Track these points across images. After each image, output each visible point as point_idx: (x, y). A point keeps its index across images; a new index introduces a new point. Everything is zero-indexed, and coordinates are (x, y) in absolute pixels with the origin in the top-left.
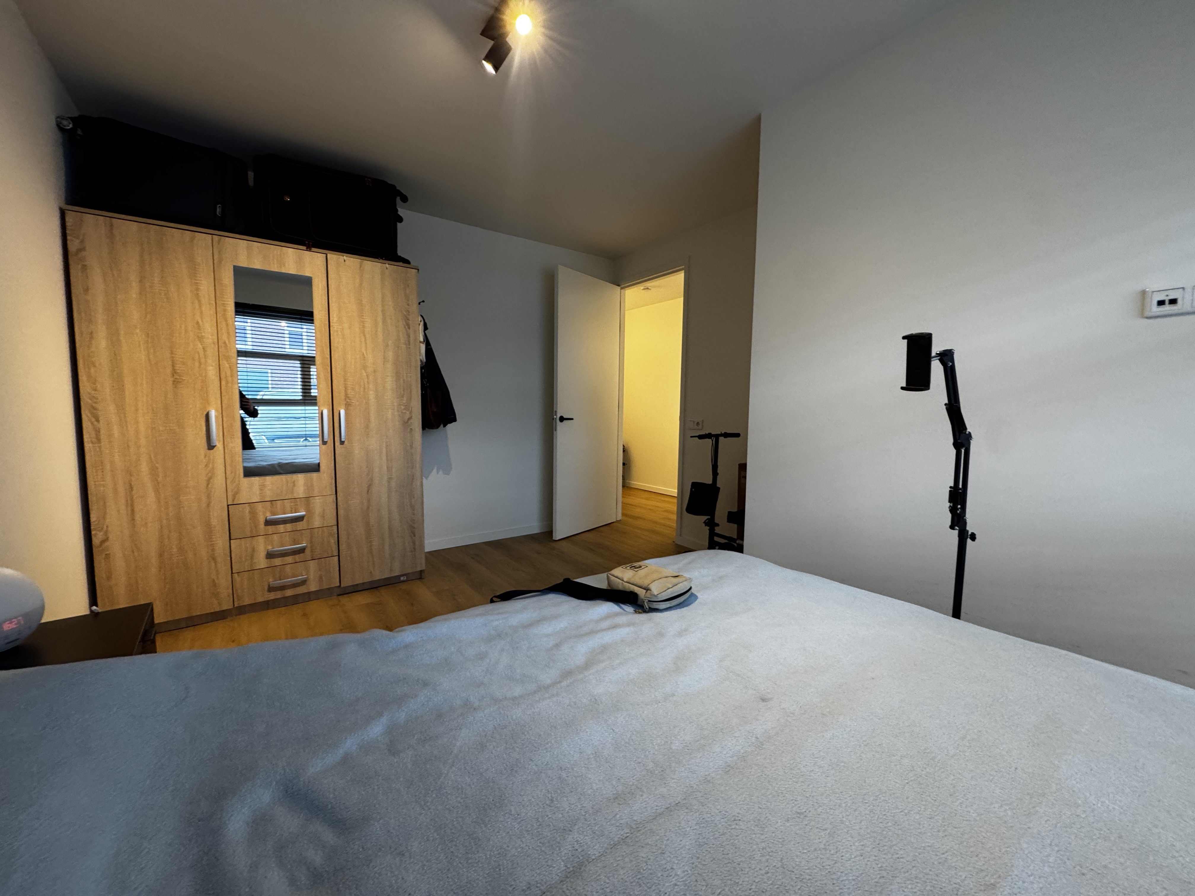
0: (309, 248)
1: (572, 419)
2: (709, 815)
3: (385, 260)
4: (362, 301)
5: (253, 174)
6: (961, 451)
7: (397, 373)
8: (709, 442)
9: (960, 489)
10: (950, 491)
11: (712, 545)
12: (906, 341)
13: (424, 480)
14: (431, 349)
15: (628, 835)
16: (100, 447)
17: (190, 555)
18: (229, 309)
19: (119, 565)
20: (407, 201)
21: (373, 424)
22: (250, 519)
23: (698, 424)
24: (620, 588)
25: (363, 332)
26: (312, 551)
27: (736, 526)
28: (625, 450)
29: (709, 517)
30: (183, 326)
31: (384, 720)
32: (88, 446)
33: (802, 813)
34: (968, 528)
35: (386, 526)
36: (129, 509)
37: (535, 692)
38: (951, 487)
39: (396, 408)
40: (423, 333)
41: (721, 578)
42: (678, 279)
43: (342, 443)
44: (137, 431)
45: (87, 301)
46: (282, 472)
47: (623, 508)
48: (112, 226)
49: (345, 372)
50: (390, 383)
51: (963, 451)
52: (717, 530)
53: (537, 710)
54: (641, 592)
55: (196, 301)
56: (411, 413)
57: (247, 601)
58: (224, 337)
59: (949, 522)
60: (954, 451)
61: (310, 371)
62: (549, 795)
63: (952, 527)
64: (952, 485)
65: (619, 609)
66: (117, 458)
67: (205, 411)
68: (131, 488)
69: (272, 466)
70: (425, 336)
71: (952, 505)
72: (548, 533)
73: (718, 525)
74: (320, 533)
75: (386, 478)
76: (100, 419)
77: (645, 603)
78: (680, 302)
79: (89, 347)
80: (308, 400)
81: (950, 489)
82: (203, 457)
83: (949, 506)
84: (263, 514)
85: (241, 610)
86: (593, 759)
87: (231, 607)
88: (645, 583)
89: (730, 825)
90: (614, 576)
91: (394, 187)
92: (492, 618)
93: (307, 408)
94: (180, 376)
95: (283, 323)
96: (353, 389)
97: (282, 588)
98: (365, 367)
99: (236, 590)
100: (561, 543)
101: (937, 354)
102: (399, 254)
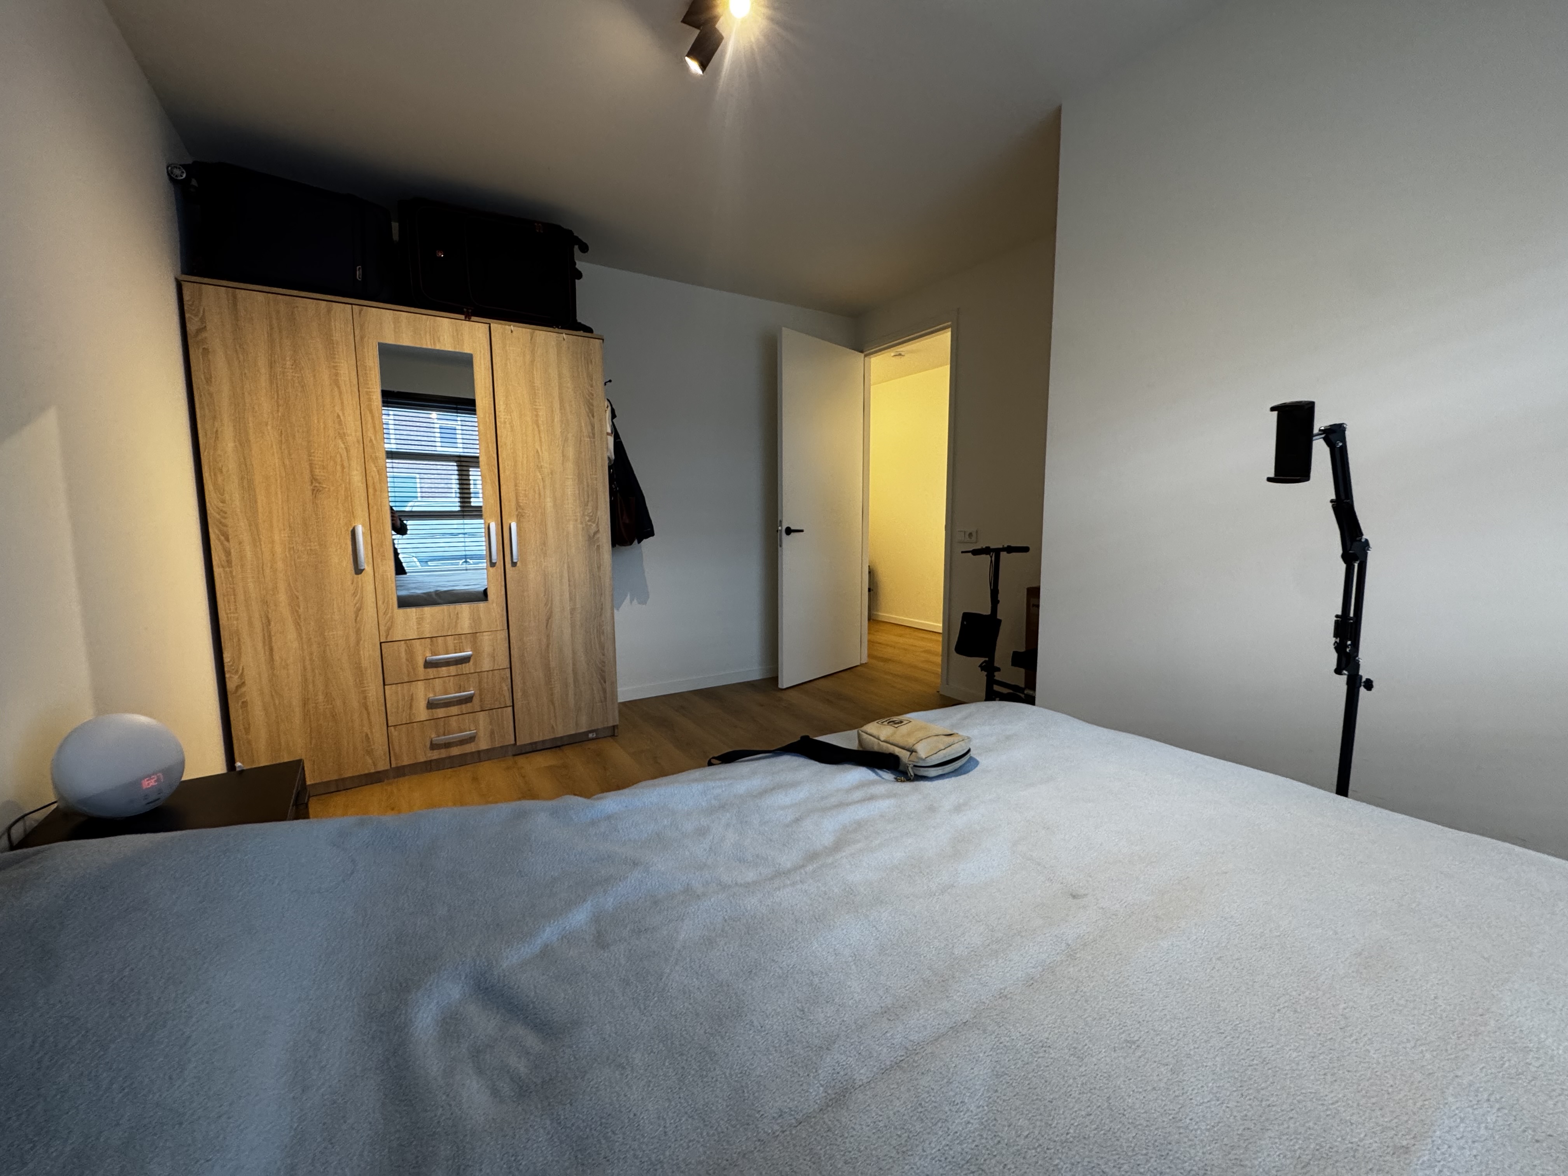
0: (468, 317)
1: (802, 531)
2: (1008, 1039)
3: (562, 328)
4: (533, 383)
5: (397, 224)
6: (1354, 566)
7: (579, 474)
8: (986, 559)
9: (1351, 619)
10: (1336, 622)
11: (991, 696)
12: (1275, 413)
13: (615, 611)
14: (621, 442)
15: (903, 1058)
16: (231, 572)
17: (338, 703)
18: (374, 397)
19: (258, 713)
20: (587, 251)
21: (551, 541)
22: (407, 660)
23: (970, 535)
24: (876, 748)
25: (536, 423)
26: (481, 700)
27: (1022, 671)
28: (871, 573)
29: (987, 659)
30: (322, 421)
31: (588, 905)
32: (217, 570)
33: (1134, 1042)
34: (1361, 673)
35: (570, 669)
36: (267, 648)
37: (772, 879)
38: (1337, 616)
39: (579, 518)
40: (611, 423)
41: (1008, 738)
42: (943, 340)
43: (514, 564)
44: (273, 554)
45: (211, 395)
46: (440, 601)
47: (869, 648)
48: (235, 297)
49: (515, 474)
50: (570, 488)
51: (1356, 565)
52: (998, 676)
53: (778, 900)
54: (904, 755)
55: (336, 389)
56: (597, 525)
57: (406, 761)
58: (370, 434)
59: (1334, 665)
60: (1343, 566)
61: (469, 475)
62: (799, 1005)
63: (1338, 671)
64: (1340, 613)
65: (874, 774)
66: (251, 586)
67: (351, 525)
68: (269, 622)
69: (428, 594)
70: (614, 426)
71: (1338, 640)
72: (772, 680)
73: (998, 670)
74: (490, 677)
75: (568, 608)
76: (230, 537)
77: (910, 769)
78: (945, 372)
79: (215, 449)
80: (468, 511)
81: (1336, 619)
82: (350, 583)
83: (1334, 642)
84: (423, 653)
85: (400, 772)
86: (852, 963)
87: (388, 767)
88: (910, 741)
89: (1037, 1053)
90: (867, 733)
91: (571, 232)
92: (711, 784)
93: (466, 521)
94: (320, 483)
95: (434, 415)
96: (526, 496)
97: (448, 745)
98: (540, 468)
99: (394, 750)
100: (788, 692)
101: (1320, 430)
102: (579, 321)
